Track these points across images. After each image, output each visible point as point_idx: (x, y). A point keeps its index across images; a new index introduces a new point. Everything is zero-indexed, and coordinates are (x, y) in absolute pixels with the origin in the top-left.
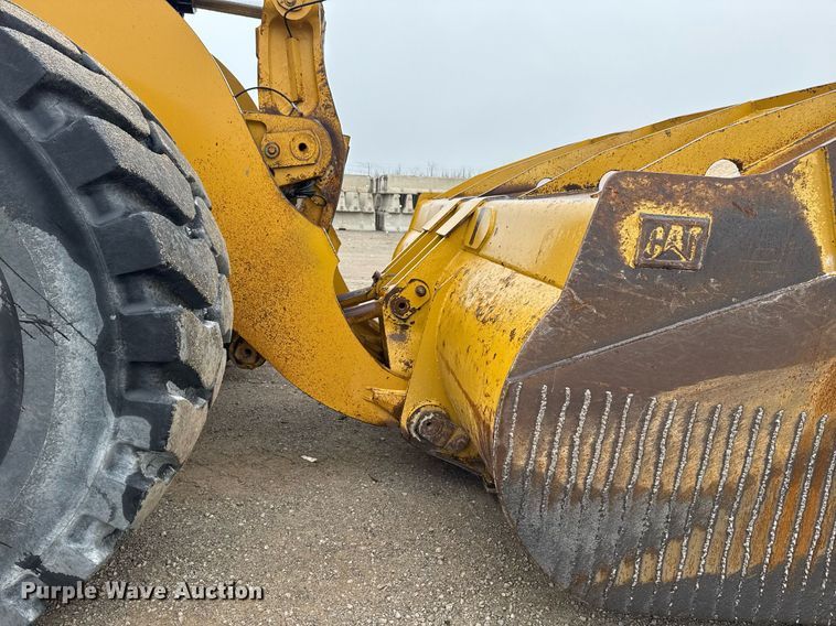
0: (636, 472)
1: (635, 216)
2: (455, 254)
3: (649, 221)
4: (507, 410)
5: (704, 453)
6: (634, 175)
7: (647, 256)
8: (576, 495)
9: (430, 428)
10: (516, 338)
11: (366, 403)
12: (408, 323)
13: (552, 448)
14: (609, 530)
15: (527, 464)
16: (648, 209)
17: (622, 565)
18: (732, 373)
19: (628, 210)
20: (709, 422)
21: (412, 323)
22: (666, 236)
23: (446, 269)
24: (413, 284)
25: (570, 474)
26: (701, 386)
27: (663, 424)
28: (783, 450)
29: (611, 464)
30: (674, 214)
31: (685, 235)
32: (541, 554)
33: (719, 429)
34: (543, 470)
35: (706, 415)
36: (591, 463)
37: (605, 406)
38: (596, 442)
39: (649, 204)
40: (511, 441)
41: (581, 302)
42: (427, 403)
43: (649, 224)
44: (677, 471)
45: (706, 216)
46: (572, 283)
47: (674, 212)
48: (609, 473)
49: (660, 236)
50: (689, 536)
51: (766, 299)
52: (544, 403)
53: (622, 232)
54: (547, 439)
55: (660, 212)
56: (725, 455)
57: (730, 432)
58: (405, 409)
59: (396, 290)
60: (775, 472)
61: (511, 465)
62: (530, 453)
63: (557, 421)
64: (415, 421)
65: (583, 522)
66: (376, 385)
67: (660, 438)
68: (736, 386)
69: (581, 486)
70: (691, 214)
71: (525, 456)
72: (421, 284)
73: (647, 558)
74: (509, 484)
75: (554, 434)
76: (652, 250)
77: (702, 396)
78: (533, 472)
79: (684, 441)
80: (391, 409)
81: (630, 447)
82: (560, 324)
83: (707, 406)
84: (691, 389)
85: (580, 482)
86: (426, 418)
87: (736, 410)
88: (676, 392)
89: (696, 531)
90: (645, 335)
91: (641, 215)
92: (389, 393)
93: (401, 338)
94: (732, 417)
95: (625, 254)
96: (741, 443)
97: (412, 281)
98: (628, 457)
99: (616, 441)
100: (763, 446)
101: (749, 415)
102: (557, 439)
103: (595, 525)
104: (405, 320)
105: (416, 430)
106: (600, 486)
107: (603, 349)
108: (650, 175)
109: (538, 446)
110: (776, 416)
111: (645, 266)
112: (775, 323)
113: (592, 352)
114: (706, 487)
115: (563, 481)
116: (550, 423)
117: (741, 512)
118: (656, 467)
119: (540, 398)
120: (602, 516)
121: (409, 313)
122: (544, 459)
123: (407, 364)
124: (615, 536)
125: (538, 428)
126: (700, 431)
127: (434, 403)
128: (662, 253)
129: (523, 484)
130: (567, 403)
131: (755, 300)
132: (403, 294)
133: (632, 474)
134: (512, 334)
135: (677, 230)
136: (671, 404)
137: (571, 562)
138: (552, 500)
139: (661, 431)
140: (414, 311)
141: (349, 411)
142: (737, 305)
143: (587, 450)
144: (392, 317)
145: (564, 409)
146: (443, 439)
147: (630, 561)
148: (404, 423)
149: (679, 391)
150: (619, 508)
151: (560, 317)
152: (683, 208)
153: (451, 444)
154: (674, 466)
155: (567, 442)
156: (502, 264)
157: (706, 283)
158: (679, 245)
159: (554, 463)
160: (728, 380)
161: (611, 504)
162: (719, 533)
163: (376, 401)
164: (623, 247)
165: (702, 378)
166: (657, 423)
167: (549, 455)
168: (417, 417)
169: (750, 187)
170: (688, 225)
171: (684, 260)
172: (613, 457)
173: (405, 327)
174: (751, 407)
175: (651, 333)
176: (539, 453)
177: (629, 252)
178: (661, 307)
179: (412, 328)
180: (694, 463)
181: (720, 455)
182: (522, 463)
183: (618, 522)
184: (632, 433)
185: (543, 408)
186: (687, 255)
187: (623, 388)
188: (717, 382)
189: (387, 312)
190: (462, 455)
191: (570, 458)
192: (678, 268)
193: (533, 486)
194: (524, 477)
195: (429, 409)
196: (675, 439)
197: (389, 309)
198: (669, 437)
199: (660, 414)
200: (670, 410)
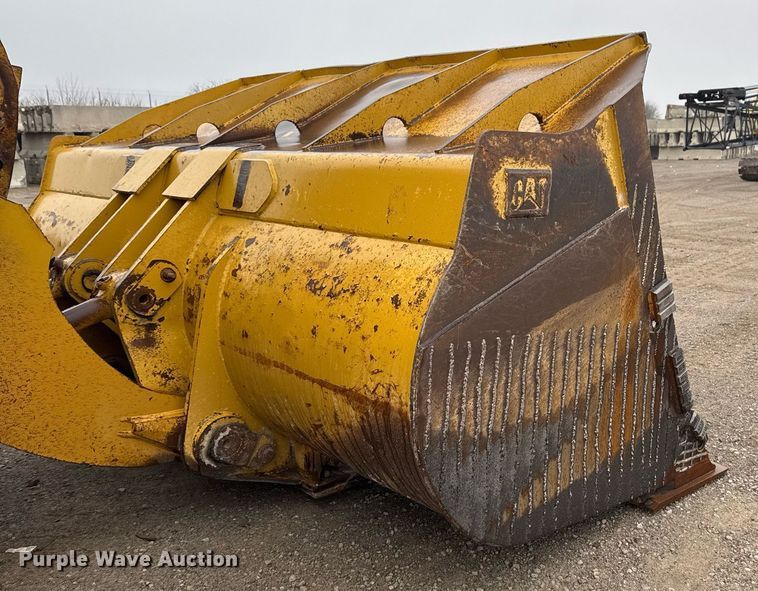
0: (522, 406)
1: (502, 171)
2: (208, 220)
3: (512, 175)
4: (423, 377)
5: (564, 375)
6: (498, 133)
7: (514, 207)
8: (482, 443)
9: (227, 447)
10: (404, 303)
11: (122, 440)
12: (155, 321)
13: (461, 403)
14: (508, 468)
15: (443, 426)
16: (509, 165)
17: (520, 499)
18: (576, 301)
19: (496, 167)
20: (565, 346)
21: (161, 320)
22: (524, 188)
23: (199, 241)
24: (155, 267)
25: (476, 424)
26: (558, 316)
27: (537, 356)
28: (610, 357)
29: (505, 404)
30: (527, 168)
31: (537, 185)
32: (460, 513)
33: (571, 351)
34: (456, 428)
35: (563, 341)
36: (491, 408)
37: (497, 351)
38: (492, 387)
39: (511, 160)
40: (429, 407)
41: (471, 257)
42: (219, 416)
43: (512, 178)
44: (549, 396)
45: (547, 168)
46: (463, 240)
47: (527, 167)
48: (504, 414)
49: (520, 189)
50: (561, 452)
51: (590, 234)
52: (452, 361)
53: (494, 187)
54: (457, 395)
55: (517, 167)
56: (577, 372)
57: (578, 351)
58: (188, 432)
59: (130, 279)
60: (607, 377)
61: (430, 432)
62: (445, 415)
63: (463, 376)
64: (205, 443)
65: (490, 468)
66: (135, 413)
67: (535, 370)
68: (578, 311)
69: (485, 434)
70: (539, 168)
71: (441, 419)
72: (166, 265)
73: (536, 482)
74: (430, 451)
75: (462, 390)
76: (517, 201)
77: (559, 324)
78: (448, 433)
79: (551, 367)
80: (162, 438)
81: (516, 385)
82: (457, 281)
83: (563, 332)
84: (551, 321)
85: (484, 429)
86: (222, 435)
87: (580, 333)
88: (541, 327)
89: (565, 445)
90: (517, 280)
91: (506, 171)
92: (158, 418)
93: (148, 342)
94: (578, 338)
95: (498, 208)
96: (585, 360)
97: (153, 263)
98: (516, 394)
99: (507, 383)
100: (598, 359)
101: (588, 334)
102: (464, 394)
103: (498, 467)
104: (150, 318)
105: (210, 455)
106: (498, 429)
107: (490, 298)
108: (509, 134)
109: (451, 406)
110: (604, 330)
111: (514, 217)
112: (596, 253)
113: (482, 303)
114: (568, 403)
115: (472, 433)
116: (457, 381)
117: (590, 418)
118: (535, 397)
119: (449, 358)
120: (503, 456)
121: (156, 307)
122: (455, 417)
123: (164, 376)
124: (513, 471)
125: (449, 388)
126: (560, 356)
127: (225, 414)
128: (523, 203)
129: (441, 448)
130: (470, 356)
131: (583, 236)
132: (143, 283)
133: (520, 409)
134: (396, 301)
135: (531, 181)
136: (540, 337)
137: (484, 510)
138: (465, 455)
139: (535, 364)
140: (161, 302)
141: (99, 458)
142: (573, 242)
143: (487, 397)
144: (132, 316)
145: (468, 363)
146: (246, 456)
147: (525, 492)
148: (189, 451)
149: (545, 325)
150: (513, 445)
151: (456, 274)
152: (532, 162)
153: (256, 459)
154: (546, 393)
155: (472, 394)
156: (320, 228)
157: (552, 226)
158: (534, 195)
159: (464, 418)
160: (574, 307)
161: (507, 442)
162: (580, 442)
163: (139, 435)
164: (496, 201)
165: (557, 310)
166: (532, 357)
167: (460, 413)
168: (207, 438)
169: (572, 140)
170: (537, 177)
171: (537, 208)
172: (505, 398)
173: (151, 328)
174: (588, 327)
175: (521, 277)
176: (451, 412)
177: (501, 206)
178: (525, 251)
179: (162, 326)
180: (559, 386)
181: (574, 373)
182: (439, 427)
183: (515, 458)
184: (517, 371)
185: (452, 366)
186: (539, 205)
187: (508, 331)
188: (567, 310)
189: (122, 311)
190: (268, 469)
191: (476, 408)
192: (533, 216)
193: (450, 447)
194: (442, 440)
195: (222, 423)
196: (545, 368)
197: (124, 307)
198: (542, 366)
199: (534, 348)
200: (540, 343)
